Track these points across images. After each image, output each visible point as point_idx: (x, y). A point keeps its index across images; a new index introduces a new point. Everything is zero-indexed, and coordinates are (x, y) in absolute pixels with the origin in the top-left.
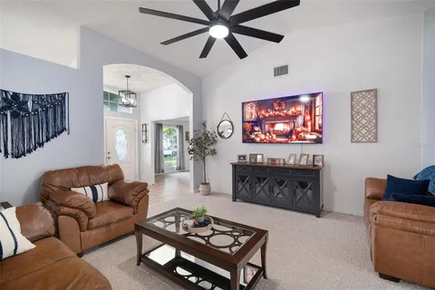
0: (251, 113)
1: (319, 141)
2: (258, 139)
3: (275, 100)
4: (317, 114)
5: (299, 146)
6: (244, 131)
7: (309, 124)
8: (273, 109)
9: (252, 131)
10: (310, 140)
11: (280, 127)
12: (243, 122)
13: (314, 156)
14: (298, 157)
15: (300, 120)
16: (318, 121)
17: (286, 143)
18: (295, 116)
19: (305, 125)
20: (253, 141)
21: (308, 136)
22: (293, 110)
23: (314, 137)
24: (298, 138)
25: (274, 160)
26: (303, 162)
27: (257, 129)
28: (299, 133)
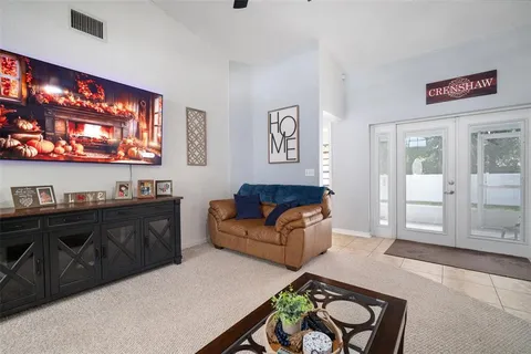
1: (157, 162)
3: (81, 75)
4: (156, 123)
5: (127, 169)
7: (145, 135)
9: (10, 129)
10: (145, 159)
11: (93, 131)
13: (157, 182)
15: (131, 126)
16: (157, 133)
17: (106, 162)
19: (138, 134)
20: (14, 155)
21: (145, 154)
22: (120, 106)
23: (152, 155)
24: (127, 156)
25: (80, 196)
27: (28, 126)
28: (130, 146)
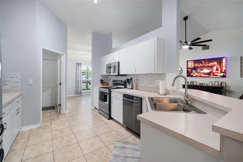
0: (191, 65)
1: (224, 76)
2: (194, 75)
3: (203, 60)
4: (223, 65)
6: (188, 72)
7: (219, 69)
8: (202, 63)
9: (192, 72)
10: (220, 76)
11: (206, 71)
12: (187, 68)
13: (221, 83)
14: (214, 83)
15: (215, 68)
16: (224, 68)
17: (208, 77)
18: (212, 67)
19: (217, 70)
20: (192, 76)
21: (219, 74)
22: (211, 64)
23: (222, 75)
24: (213, 75)
25: (202, 84)
26: (216, 85)
27: (194, 71)
28: (214, 73)
